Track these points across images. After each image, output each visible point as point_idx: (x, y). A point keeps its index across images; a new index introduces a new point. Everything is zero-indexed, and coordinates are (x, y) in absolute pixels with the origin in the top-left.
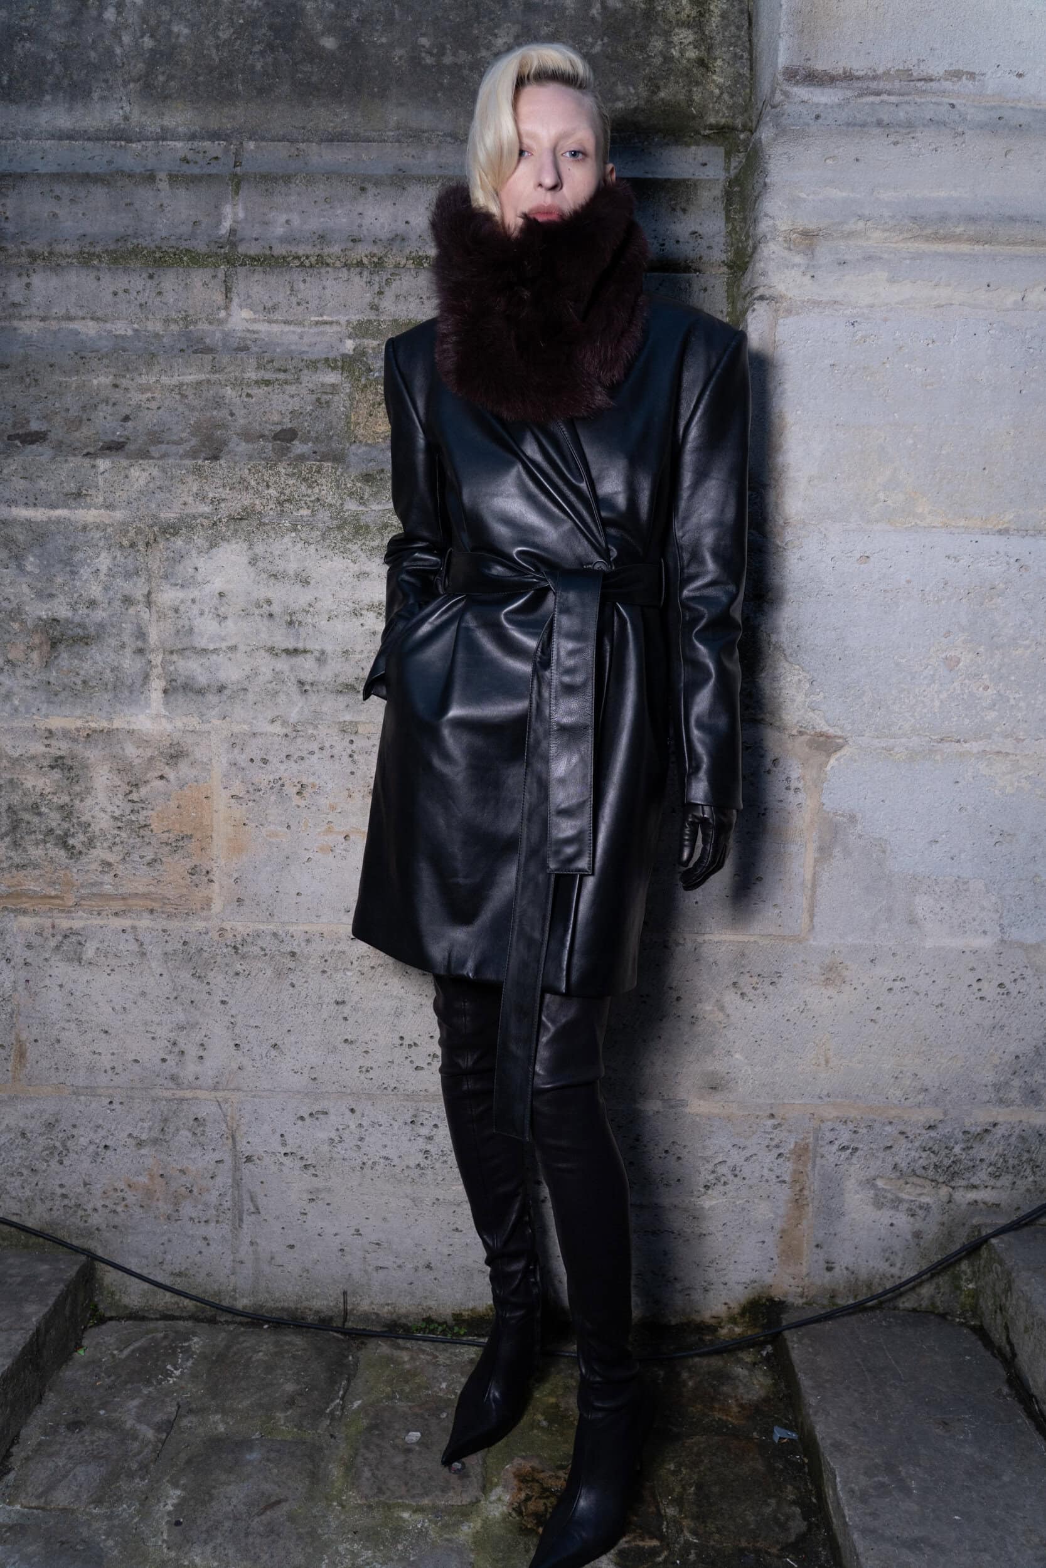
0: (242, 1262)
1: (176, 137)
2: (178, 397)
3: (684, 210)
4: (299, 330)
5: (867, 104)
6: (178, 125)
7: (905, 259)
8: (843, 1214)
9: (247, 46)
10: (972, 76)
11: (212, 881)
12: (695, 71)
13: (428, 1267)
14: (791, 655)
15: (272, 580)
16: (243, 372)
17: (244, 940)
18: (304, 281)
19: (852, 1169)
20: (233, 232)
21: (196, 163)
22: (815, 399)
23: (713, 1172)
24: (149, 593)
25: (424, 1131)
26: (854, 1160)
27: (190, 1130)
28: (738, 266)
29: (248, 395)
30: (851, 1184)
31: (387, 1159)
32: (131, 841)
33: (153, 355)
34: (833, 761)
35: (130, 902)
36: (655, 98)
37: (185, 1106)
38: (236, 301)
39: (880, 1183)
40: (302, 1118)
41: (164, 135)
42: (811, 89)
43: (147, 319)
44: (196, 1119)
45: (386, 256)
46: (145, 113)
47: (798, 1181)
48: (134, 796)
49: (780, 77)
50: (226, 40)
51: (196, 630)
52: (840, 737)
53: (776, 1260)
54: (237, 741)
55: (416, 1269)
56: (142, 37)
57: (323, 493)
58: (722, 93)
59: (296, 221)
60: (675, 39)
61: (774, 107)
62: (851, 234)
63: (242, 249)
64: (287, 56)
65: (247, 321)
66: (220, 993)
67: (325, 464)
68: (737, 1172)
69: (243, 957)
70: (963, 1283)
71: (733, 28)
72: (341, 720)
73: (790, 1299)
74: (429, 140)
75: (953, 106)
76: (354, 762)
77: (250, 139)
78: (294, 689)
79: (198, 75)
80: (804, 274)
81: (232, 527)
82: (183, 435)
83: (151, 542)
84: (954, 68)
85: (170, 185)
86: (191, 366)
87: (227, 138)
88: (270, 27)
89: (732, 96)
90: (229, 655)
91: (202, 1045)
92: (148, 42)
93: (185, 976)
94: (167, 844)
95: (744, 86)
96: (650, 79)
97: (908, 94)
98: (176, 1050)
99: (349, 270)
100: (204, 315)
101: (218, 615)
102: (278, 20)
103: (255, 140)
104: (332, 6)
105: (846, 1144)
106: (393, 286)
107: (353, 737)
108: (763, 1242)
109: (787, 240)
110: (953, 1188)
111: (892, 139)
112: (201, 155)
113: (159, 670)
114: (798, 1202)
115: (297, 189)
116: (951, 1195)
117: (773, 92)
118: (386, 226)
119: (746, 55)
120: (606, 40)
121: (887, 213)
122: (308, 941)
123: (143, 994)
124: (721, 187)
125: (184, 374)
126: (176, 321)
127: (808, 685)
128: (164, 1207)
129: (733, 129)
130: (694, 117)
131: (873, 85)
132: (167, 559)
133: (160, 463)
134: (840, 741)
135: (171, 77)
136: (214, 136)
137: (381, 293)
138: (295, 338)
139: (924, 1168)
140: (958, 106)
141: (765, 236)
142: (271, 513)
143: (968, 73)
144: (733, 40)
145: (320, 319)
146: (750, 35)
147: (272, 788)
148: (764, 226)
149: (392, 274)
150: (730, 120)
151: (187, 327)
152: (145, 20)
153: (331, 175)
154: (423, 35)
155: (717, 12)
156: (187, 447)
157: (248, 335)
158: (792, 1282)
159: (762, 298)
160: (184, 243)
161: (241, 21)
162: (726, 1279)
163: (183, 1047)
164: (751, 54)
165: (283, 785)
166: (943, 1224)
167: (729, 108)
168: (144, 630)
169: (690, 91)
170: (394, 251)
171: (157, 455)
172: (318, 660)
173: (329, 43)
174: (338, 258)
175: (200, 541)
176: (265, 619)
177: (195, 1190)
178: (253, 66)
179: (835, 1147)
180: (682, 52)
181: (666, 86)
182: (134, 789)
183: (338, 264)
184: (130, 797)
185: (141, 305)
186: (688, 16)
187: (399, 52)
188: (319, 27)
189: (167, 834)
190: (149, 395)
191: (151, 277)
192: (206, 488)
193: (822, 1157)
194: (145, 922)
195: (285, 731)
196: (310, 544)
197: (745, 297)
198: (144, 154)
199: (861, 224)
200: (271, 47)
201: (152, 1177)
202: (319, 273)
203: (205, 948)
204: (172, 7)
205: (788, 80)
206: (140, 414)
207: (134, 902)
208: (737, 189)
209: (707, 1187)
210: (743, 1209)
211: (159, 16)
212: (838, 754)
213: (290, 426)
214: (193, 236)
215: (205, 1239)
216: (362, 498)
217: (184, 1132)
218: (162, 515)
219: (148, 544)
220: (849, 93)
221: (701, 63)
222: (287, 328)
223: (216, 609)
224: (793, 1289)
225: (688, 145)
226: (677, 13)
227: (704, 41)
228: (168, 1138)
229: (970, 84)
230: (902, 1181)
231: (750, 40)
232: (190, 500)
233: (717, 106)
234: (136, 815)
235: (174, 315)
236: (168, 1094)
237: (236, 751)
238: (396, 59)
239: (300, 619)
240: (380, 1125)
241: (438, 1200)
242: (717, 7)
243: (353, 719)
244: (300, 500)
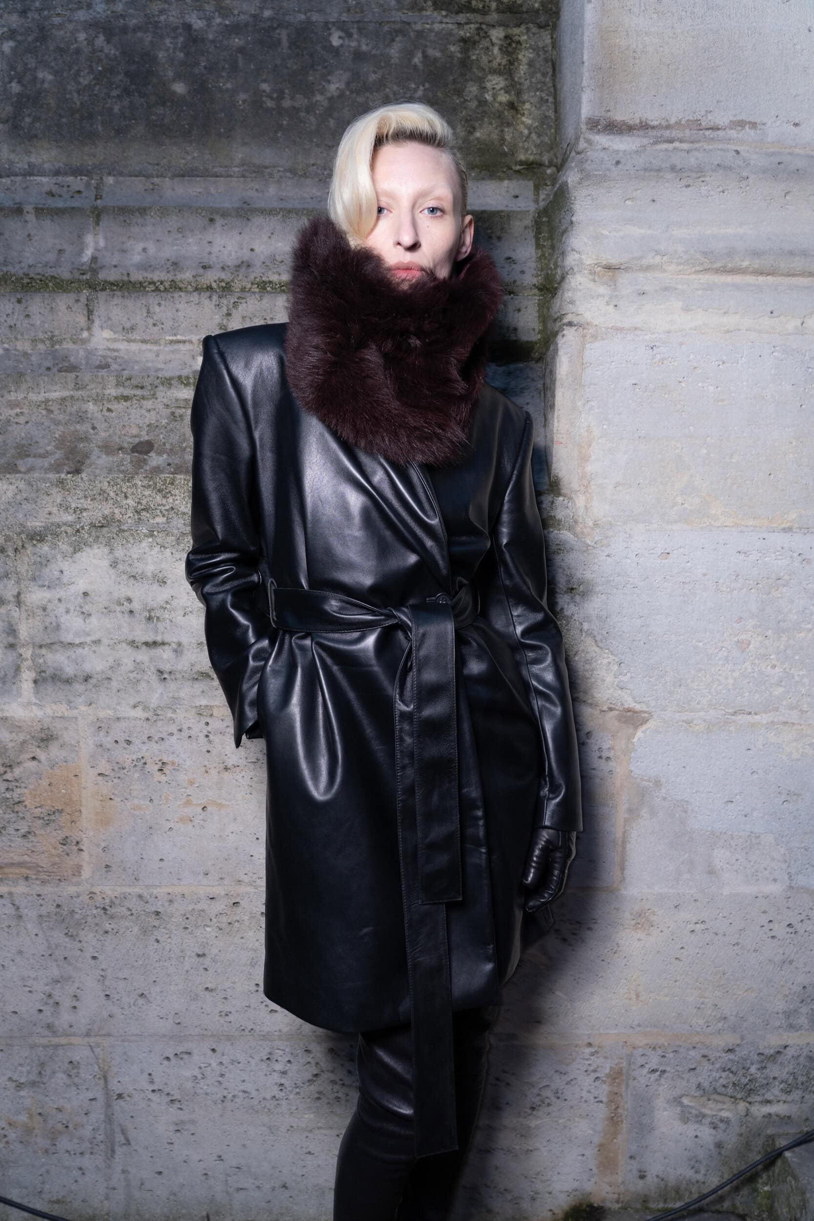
0: (114, 1189)
1: (42, 174)
2: (44, 412)
3: (499, 238)
4: (155, 348)
5: (661, 151)
6: (43, 162)
7: (697, 289)
8: (653, 1129)
9: (105, 91)
10: (754, 125)
11: (82, 850)
12: (506, 113)
13: (284, 1186)
14: (601, 641)
15: (132, 581)
16: (104, 388)
17: (112, 902)
18: (159, 304)
19: (661, 1089)
20: (94, 259)
21: (60, 196)
22: (620, 414)
23: (539, 1095)
24: (19, 594)
25: (279, 1067)
26: (663, 1081)
27: (65, 1072)
28: (548, 289)
29: (109, 410)
30: (659, 1103)
31: (245, 1092)
32: (7, 816)
33: (21, 375)
34: (639, 734)
35: (7, 870)
36: (471, 138)
37: (60, 1052)
38: (97, 323)
39: (686, 1101)
40: (168, 1058)
41: (32, 171)
42: (612, 137)
43: (16, 339)
44: (71, 1062)
45: (232, 281)
46: (13, 151)
47: (614, 1100)
48: (9, 776)
49: (584, 127)
50: (86, 86)
51: (63, 626)
52: (645, 712)
53: (595, 1170)
54: (103, 725)
55: (273, 1189)
56: (10, 82)
57: (177, 502)
58: (530, 133)
59: (152, 249)
60: (489, 85)
61: (578, 153)
62: (648, 268)
63: (102, 276)
64: (142, 100)
65: (108, 340)
66: (91, 949)
67: (178, 476)
68: (559, 1095)
69: (112, 917)
70: (759, 1186)
71: (539, 75)
72: (198, 705)
73: (608, 1205)
74: (271, 175)
75: (738, 152)
76: (210, 742)
77: (109, 174)
78: (154, 678)
79: (61, 116)
80: (608, 304)
81: (93, 534)
82: (49, 448)
83: (20, 548)
84: (739, 118)
85: (36, 216)
86: (56, 384)
87: (89, 174)
88: (127, 74)
89: (539, 136)
90: (94, 648)
91: (75, 996)
92: (15, 88)
93: (58, 936)
94: (40, 818)
95: (550, 127)
96: (467, 121)
97: (699, 141)
98: (51, 1001)
99: (200, 294)
100: (68, 336)
101: (83, 613)
102: (133, 68)
103: (114, 175)
104: (182, 55)
105: (655, 1067)
106: (240, 308)
107: (208, 720)
108: (583, 1155)
109: (592, 273)
110: (750, 1103)
111: (685, 182)
112: (65, 189)
113: (29, 663)
114: (614, 1120)
115: (152, 220)
116: (748, 1110)
117: (577, 138)
118: (233, 253)
119: (551, 99)
120: (427, 85)
121: (680, 248)
122: (171, 901)
123: (20, 952)
124: (531, 217)
125: (49, 391)
126: (42, 341)
127: (616, 667)
128: (43, 1142)
129: (540, 165)
130: (505, 154)
131: (667, 134)
132: (35, 563)
133: (27, 477)
134: (646, 715)
135: (37, 119)
136: (77, 172)
137: (229, 314)
138: (151, 356)
139: (724, 1086)
140: (742, 153)
141: (572, 268)
142: (130, 521)
143: (750, 123)
144: (539, 86)
145: (175, 338)
146: (554, 81)
147: (135, 766)
148: (571, 260)
149: (239, 298)
150: (537, 157)
151: (53, 346)
152: (12, 67)
153: (183, 208)
154: (265, 81)
155: (525, 61)
156: (52, 460)
157: (109, 353)
158: (609, 1189)
159: (570, 324)
160: (49, 270)
161: (100, 68)
162: (550, 1189)
163: (57, 999)
164: (555, 98)
165: (145, 763)
166: (741, 1135)
167: (537, 146)
168: (15, 627)
169: (502, 131)
170: (240, 277)
171: (23, 470)
172: (175, 651)
173: (179, 88)
174: (190, 283)
175: (64, 547)
176: (126, 615)
177: (71, 1126)
178: (111, 109)
179: (645, 1071)
180: (495, 96)
181: (481, 126)
182: (8, 770)
183: (190, 288)
184: (5, 777)
185: (11, 327)
186: (499, 65)
187: (242, 96)
188: (170, 74)
189: (39, 809)
190: (18, 410)
191: (19, 301)
192: (69, 499)
193: (635, 1079)
194: (21, 888)
195: (146, 715)
196: (165, 548)
197: (555, 320)
198: (13, 188)
199: (658, 259)
200: (127, 92)
201: (31, 1116)
202: (173, 297)
203: (77, 910)
204: (37, 56)
205: (591, 129)
206: (10, 428)
207: (11, 870)
208: (545, 219)
209: (533, 1109)
210: (565, 1127)
211: (26, 64)
212: (644, 727)
213: (147, 438)
214: (57, 264)
215: (80, 1169)
217: (61, 1075)
218: (29, 524)
219: (16, 550)
220: (645, 141)
221: (512, 106)
222: (144, 347)
223: (81, 607)
224: (611, 1196)
225: (501, 179)
226: (490, 62)
227: (513, 87)
228: (45, 1080)
229: (752, 132)
230: (705, 1099)
231: (554, 86)
232: (55, 510)
233: (526, 144)
234: (11, 793)
235: (41, 336)
236: (44, 1041)
237: (102, 734)
238: (240, 102)
239: (158, 615)
240: (239, 1063)
241: (292, 1127)
242: (525, 56)
243: (208, 704)
244: (156, 509)
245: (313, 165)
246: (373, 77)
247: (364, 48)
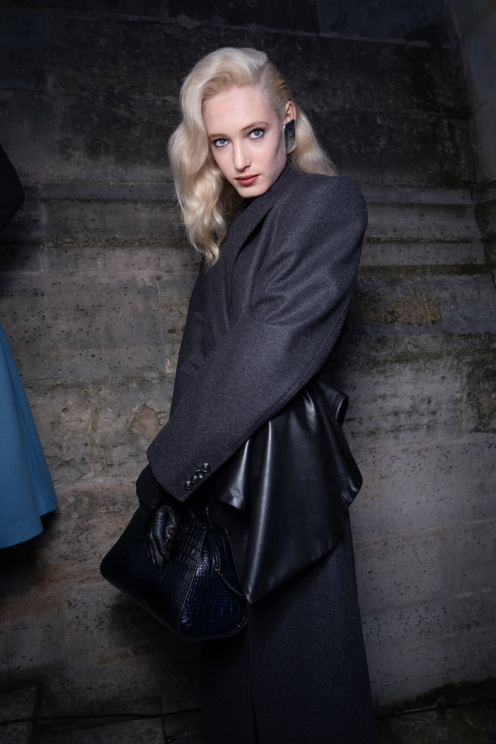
12: (455, 158)
13: (407, 680)
25: (404, 621)
28: (488, 241)
31: (389, 637)
55: (402, 682)
57: (362, 349)
58: (465, 168)
60: (446, 145)
67: (362, 336)
71: (464, 141)
72: (369, 447)
76: (375, 465)
89: (469, 169)
95: (473, 166)
96: (440, 162)
107: (374, 455)
124: (473, 207)
130: (456, 178)
144: (465, 147)
146: (470, 144)
150: (469, 179)
154: (352, 139)
155: (458, 135)
164: (472, 153)
167: (468, 174)
169: (454, 167)
172: (359, 422)
180: (449, 151)
181: (446, 164)
186: (448, 136)
196: (355, 371)
208: (480, 208)
216: (377, 350)
221: (456, 155)
225: (456, 189)
226: (444, 134)
227: (456, 146)
233: (464, 173)
238: (342, 150)
239: (351, 405)
240: (387, 623)
241: (410, 649)
242: (458, 132)
243: (374, 447)
244: (353, 353)
245: (377, 180)
246: (398, 140)
247: (392, 125)
